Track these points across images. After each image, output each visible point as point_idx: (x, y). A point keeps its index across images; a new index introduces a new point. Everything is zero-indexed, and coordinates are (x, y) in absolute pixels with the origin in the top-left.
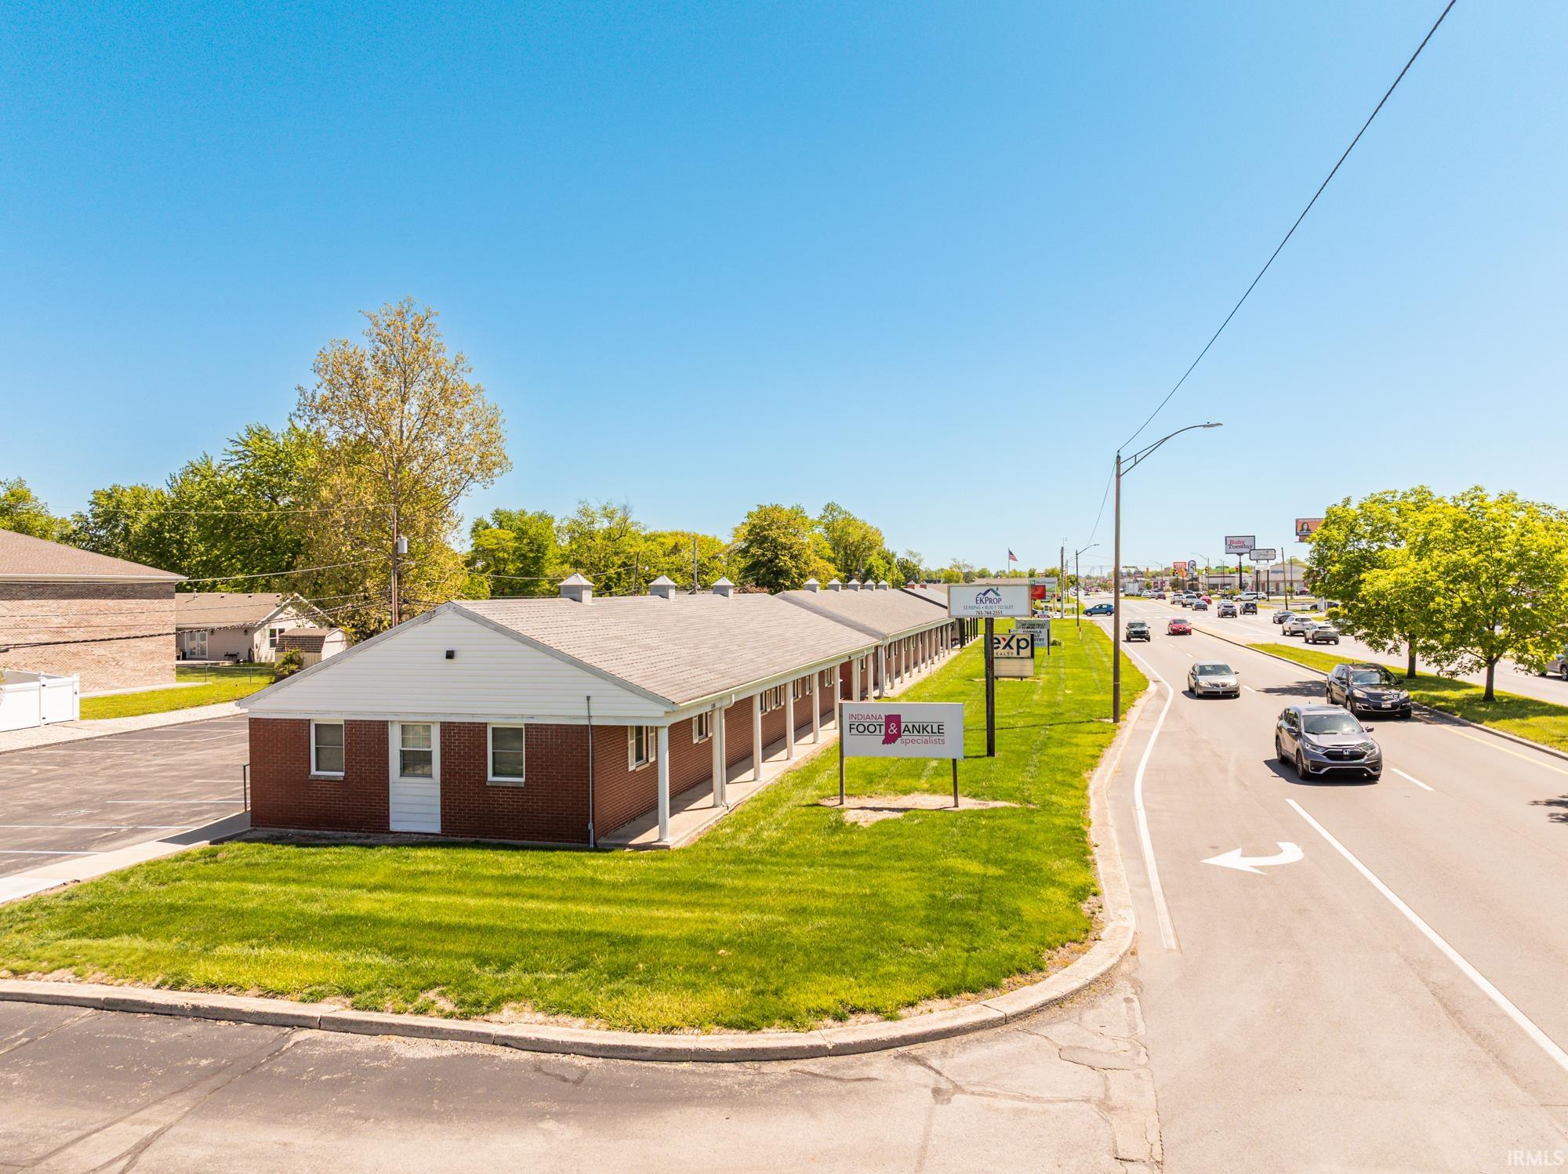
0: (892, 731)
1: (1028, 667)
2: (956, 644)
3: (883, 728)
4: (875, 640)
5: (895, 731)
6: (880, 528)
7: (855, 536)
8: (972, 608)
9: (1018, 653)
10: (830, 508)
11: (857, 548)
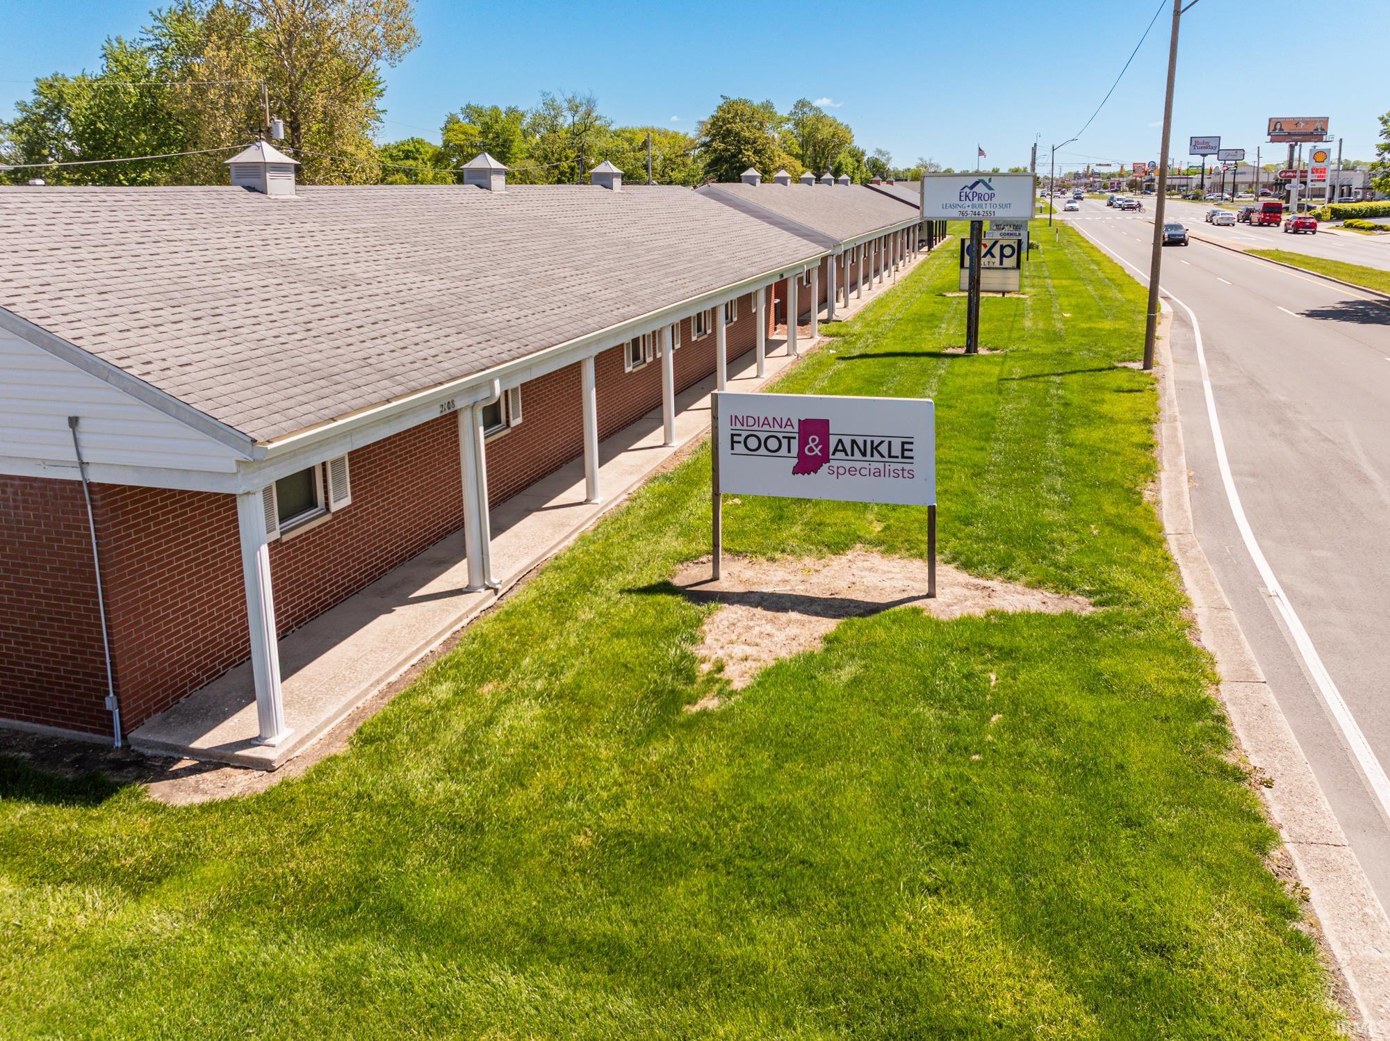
0: (811, 450)
1: (1012, 279)
2: (923, 246)
3: (795, 444)
4: (821, 249)
5: (817, 451)
6: (851, 126)
7: (824, 133)
8: (953, 206)
9: (1001, 263)
10: (802, 104)
11: (826, 145)
